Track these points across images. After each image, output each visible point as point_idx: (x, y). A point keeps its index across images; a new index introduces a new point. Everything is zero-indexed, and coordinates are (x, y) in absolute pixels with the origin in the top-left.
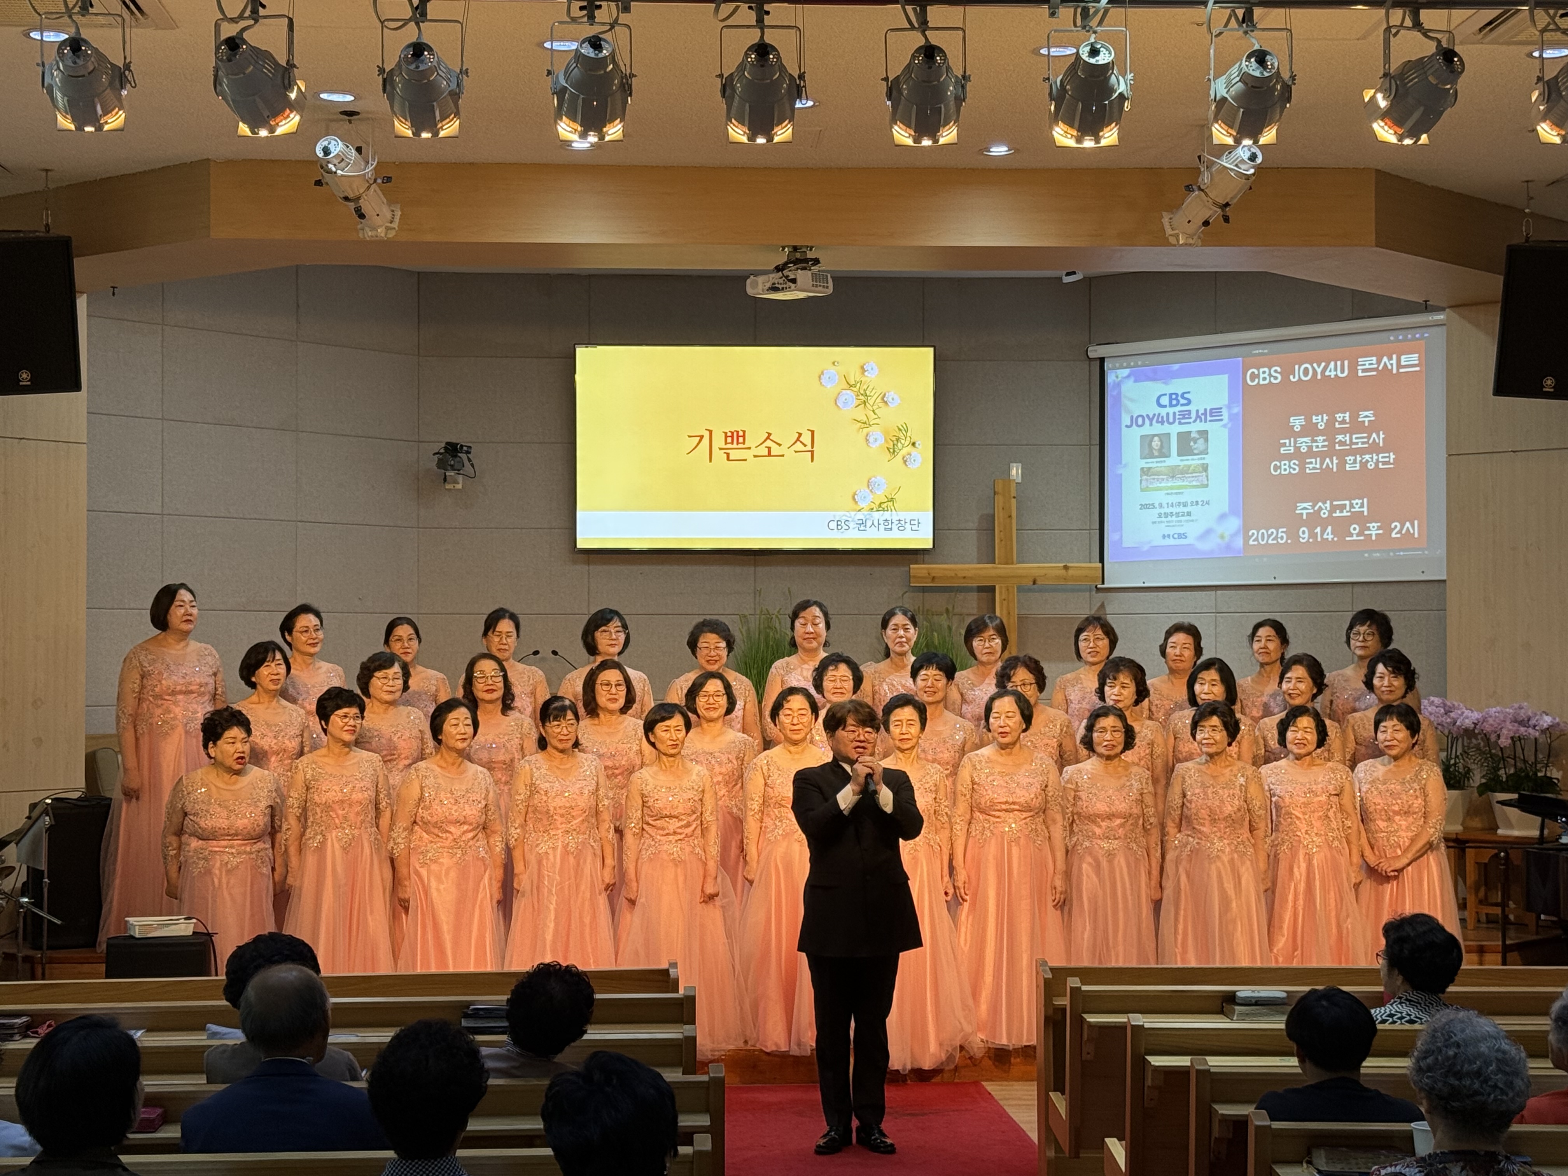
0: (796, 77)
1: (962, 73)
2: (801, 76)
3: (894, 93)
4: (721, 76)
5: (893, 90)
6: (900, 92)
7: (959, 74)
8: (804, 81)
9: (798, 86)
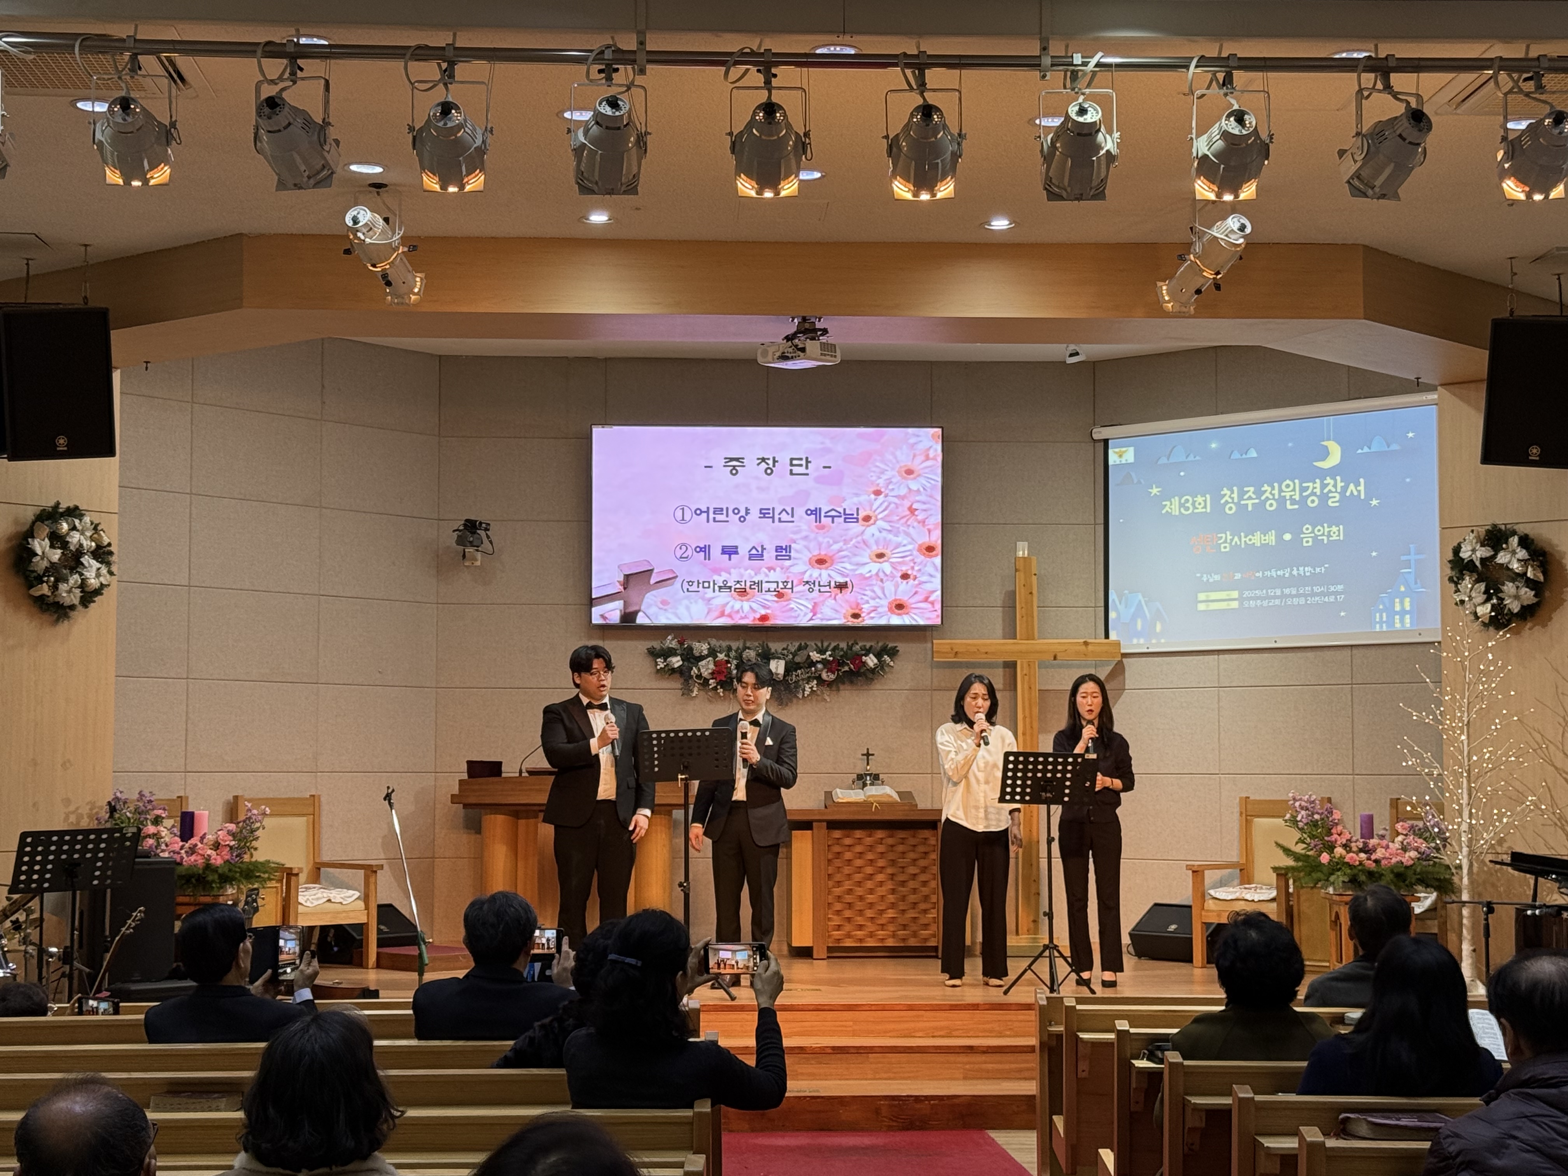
0: (802, 135)
1: (958, 131)
2: (807, 134)
3: (894, 150)
4: (730, 134)
5: (893, 147)
6: (899, 148)
7: (955, 131)
8: (810, 139)
9: (804, 143)
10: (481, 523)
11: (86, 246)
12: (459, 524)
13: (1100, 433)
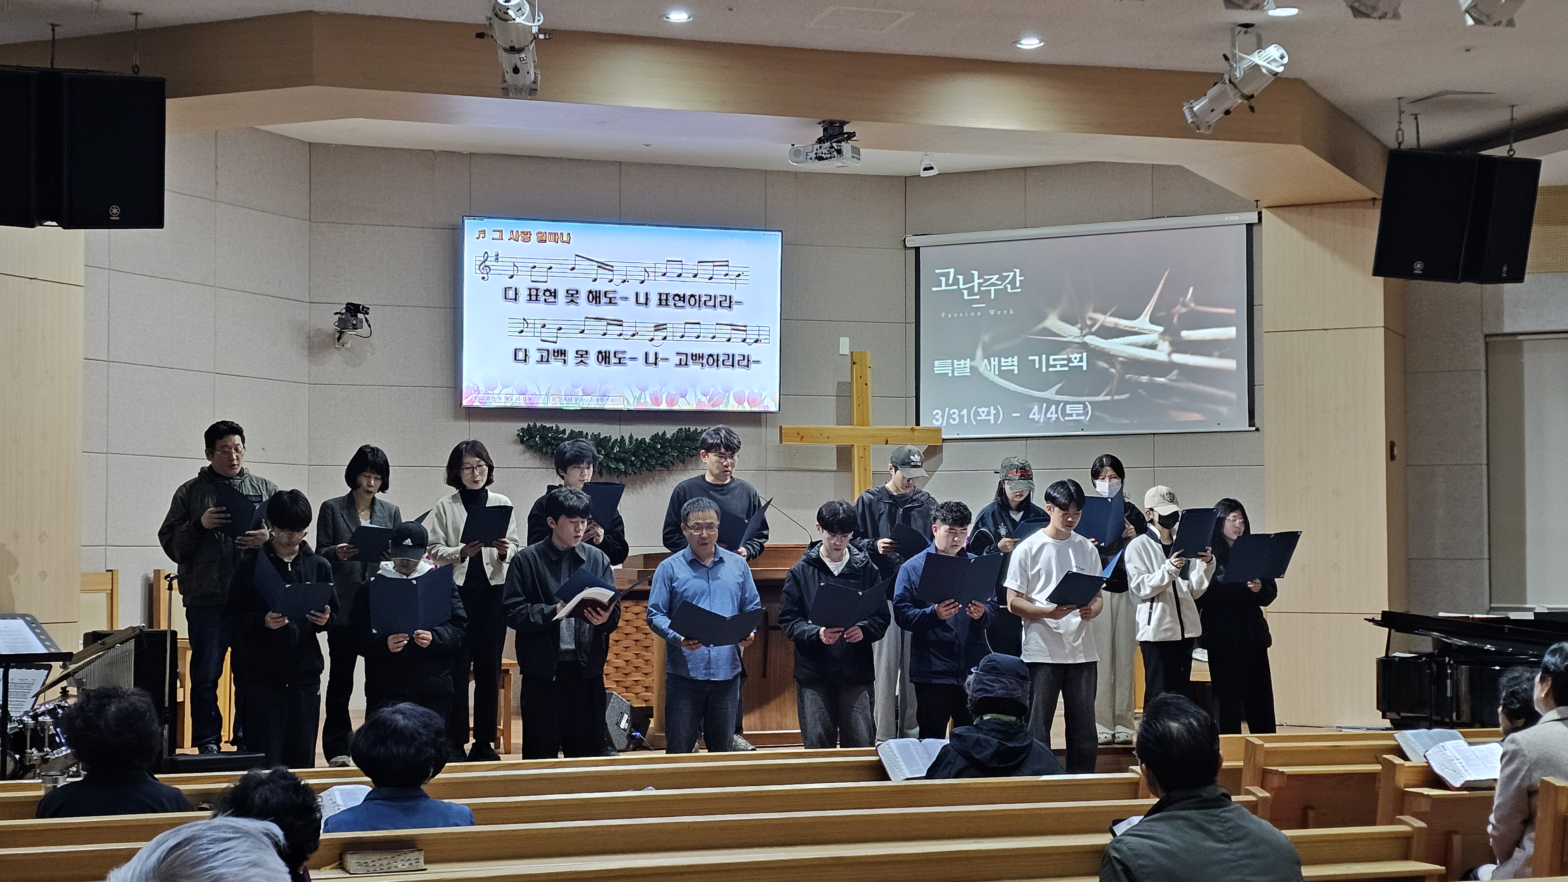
10: (364, 307)
11: (137, 14)
12: (342, 308)
13: (912, 241)
